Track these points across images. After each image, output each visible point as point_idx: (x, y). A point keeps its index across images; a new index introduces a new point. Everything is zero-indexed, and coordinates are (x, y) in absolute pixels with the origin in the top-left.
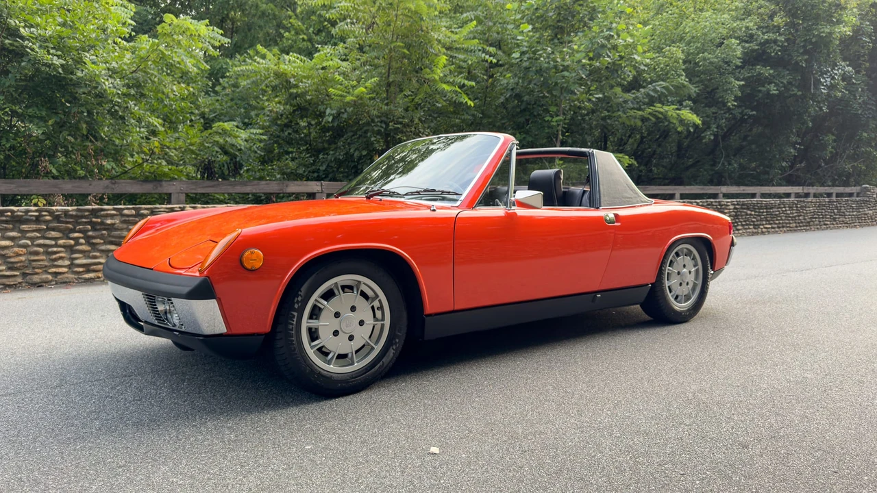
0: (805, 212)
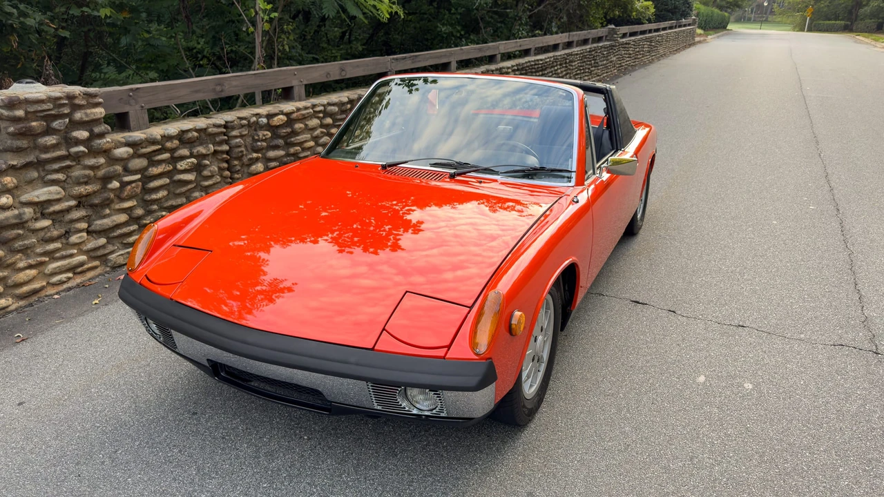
0: (571, 68)
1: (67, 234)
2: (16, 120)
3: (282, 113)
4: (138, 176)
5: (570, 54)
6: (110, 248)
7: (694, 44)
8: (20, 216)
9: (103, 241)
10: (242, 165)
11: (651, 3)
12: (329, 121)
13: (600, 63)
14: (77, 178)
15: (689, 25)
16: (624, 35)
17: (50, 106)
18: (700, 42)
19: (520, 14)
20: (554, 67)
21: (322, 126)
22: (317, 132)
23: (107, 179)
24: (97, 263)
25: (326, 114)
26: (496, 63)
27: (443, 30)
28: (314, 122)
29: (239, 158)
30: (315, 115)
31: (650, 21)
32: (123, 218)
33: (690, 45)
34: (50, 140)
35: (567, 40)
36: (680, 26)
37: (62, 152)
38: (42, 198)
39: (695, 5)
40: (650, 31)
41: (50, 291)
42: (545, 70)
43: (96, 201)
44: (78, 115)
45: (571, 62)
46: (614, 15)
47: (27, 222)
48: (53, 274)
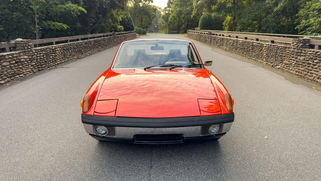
1: (29, 65)
2: (22, 44)
3: (54, 46)
4: (36, 56)
5: (105, 38)
6: (33, 69)
7: (136, 38)
8: (24, 60)
9: (32, 67)
10: (49, 56)
11: (122, 26)
12: (61, 49)
13: (112, 41)
14: (29, 55)
15: (134, 32)
16: (117, 35)
17: (26, 42)
18: (138, 37)
19: (88, 29)
20: (101, 41)
21: (60, 50)
22: (59, 51)
23: (32, 56)
24: (32, 71)
25: (61, 48)
26: (88, 39)
27: (69, 33)
28: (59, 49)
29: (48, 55)
30: (58, 48)
31: (123, 31)
32: (34, 63)
33: (135, 38)
34: (26, 48)
35: (103, 35)
36: (132, 33)
37: (27, 50)
38: (26, 58)
39: (135, 27)
40: (124, 34)
41: (27, 75)
42: (100, 42)
43: (32, 60)
44: (29, 44)
45: (105, 40)
46: (112, 30)
47: (24, 62)
48: (27, 72)
